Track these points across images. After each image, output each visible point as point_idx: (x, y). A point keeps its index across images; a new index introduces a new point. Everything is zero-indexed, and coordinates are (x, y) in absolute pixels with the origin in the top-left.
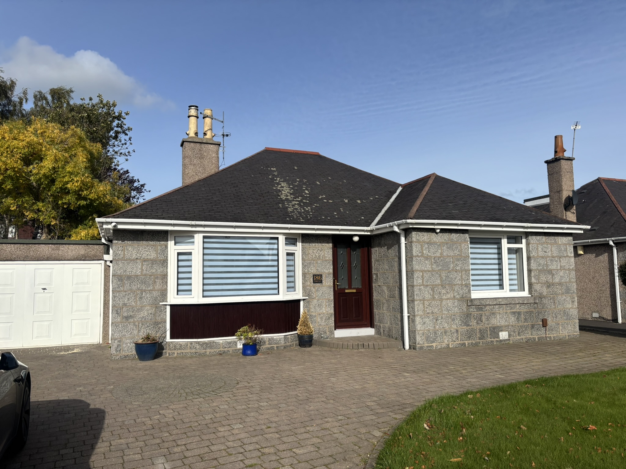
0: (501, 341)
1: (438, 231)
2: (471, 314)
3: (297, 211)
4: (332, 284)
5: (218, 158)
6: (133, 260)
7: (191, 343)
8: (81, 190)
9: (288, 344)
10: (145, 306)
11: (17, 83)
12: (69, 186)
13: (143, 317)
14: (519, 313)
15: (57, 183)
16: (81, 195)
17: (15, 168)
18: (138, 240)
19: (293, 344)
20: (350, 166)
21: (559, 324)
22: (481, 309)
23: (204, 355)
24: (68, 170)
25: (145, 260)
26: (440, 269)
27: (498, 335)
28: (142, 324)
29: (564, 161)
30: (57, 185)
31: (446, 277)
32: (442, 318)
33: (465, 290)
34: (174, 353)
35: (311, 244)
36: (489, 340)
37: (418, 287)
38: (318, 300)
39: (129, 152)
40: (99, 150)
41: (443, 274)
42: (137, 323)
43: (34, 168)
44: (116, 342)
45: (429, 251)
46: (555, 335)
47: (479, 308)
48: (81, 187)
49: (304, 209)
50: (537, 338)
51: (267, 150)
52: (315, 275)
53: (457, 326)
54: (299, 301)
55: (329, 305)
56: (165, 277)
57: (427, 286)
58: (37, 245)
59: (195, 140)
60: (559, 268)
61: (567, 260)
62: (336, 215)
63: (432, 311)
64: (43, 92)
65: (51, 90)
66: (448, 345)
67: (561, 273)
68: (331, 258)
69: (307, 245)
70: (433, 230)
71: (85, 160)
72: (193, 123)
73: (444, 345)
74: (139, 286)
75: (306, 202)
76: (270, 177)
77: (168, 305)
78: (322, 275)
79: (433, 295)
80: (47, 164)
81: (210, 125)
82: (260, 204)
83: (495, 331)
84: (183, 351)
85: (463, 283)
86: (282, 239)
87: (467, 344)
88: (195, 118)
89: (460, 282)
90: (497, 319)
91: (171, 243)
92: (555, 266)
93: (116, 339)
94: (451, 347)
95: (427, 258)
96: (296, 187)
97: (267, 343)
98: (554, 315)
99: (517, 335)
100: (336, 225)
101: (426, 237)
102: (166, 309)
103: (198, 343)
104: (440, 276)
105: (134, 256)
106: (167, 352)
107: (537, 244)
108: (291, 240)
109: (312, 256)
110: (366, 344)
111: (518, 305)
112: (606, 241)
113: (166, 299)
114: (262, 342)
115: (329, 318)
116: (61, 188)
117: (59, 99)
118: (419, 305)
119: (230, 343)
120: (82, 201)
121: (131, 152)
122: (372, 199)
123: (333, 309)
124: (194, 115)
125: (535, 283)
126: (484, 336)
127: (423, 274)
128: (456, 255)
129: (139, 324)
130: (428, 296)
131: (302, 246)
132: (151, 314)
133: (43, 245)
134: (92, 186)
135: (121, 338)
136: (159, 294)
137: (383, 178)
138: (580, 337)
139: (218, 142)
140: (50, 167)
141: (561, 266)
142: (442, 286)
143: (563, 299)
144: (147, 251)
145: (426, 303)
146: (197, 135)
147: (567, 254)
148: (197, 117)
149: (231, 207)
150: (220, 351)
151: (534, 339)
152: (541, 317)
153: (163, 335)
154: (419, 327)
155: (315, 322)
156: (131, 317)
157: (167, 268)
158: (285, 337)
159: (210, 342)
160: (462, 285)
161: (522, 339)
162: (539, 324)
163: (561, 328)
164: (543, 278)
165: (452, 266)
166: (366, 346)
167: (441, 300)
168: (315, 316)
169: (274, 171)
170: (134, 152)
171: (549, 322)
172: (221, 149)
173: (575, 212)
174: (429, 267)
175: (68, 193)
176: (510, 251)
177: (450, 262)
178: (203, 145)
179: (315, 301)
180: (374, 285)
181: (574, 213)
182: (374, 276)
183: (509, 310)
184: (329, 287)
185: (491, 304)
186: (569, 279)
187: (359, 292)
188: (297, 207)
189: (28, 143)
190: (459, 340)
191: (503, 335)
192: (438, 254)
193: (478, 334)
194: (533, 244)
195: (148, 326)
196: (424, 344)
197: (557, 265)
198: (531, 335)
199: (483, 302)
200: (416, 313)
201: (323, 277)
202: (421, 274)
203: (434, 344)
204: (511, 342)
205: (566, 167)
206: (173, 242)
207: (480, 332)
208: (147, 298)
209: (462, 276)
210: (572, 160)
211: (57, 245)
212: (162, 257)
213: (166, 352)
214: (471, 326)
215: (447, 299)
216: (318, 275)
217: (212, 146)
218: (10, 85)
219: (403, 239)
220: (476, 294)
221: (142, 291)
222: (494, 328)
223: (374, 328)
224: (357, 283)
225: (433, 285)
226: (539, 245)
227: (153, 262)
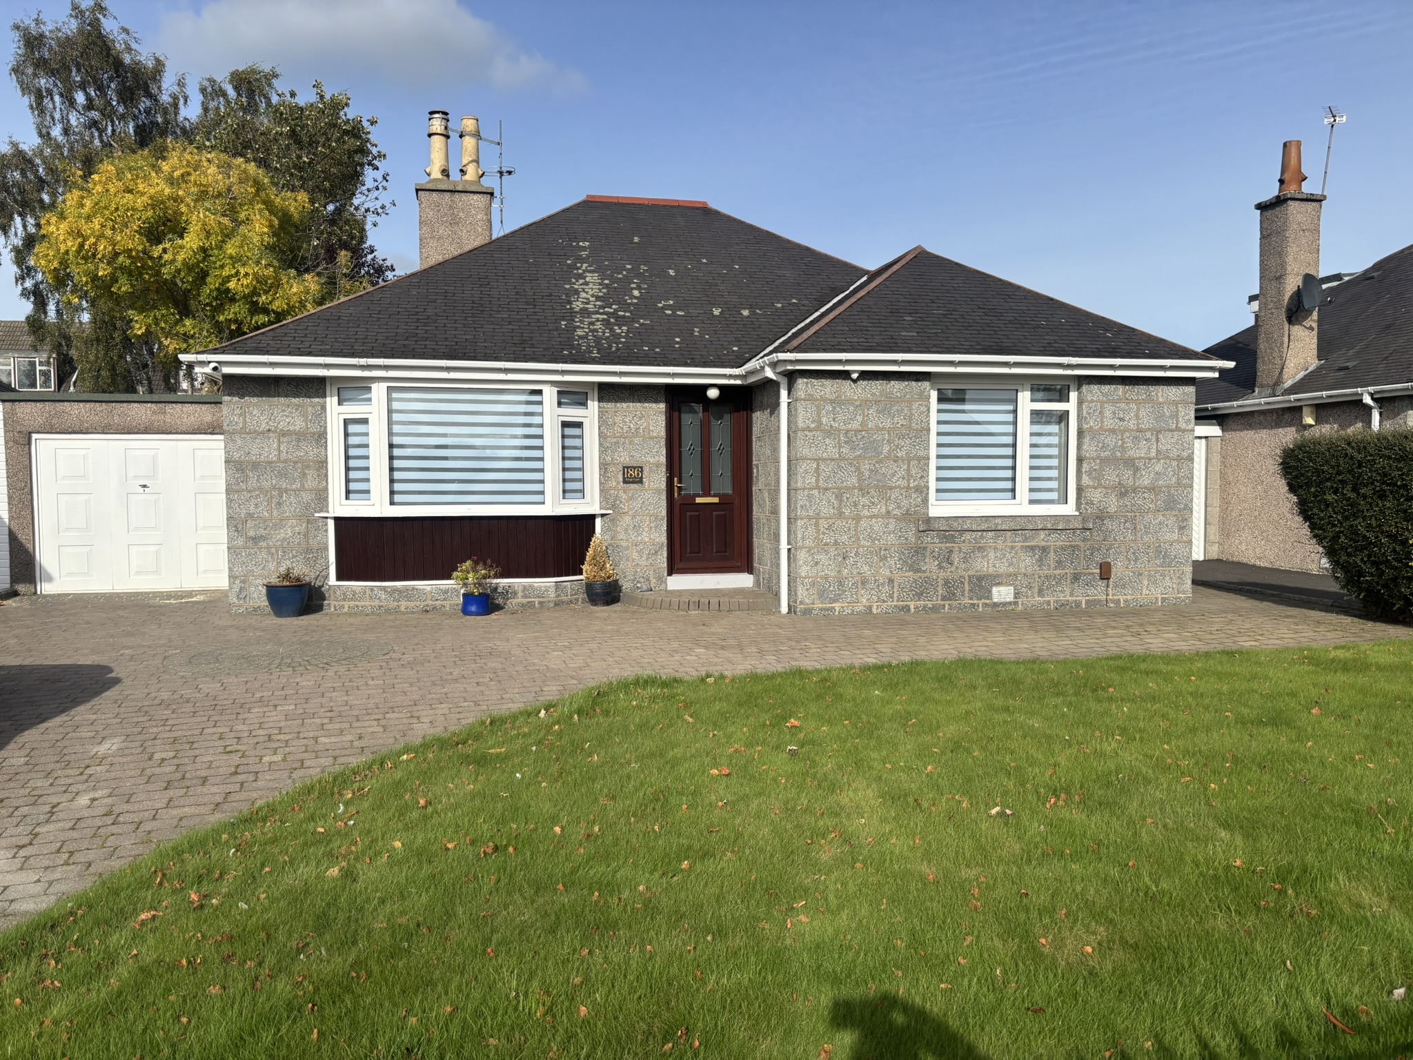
0: (995, 605)
1: (855, 376)
2: (925, 549)
3: (595, 336)
4: (663, 486)
5: (490, 221)
6: (263, 433)
7: (372, 589)
8: (255, 292)
9: (564, 598)
10: (288, 518)
11: (167, 63)
12: (232, 285)
13: (285, 539)
14: (1044, 550)
15: (209, 280)
16: (256, 303)
17: (131, 250)
18: (269, 396)
19: (577, 600)
20: (767, 232)
21: (1140, 574)
22: (951, 539)
23: (396, 611)
24: (229, 252)
25: (284, 434)
26: (859, 456)
27: (990, 591)
28: (284, 552)
29: (1297, 203)
30: (211, 284)
31: (871, 471)
32: (857, 554)
33: (916, 498)
34: (343, 607)
35: (618, 405)
36: (967, 601)
37: (806, 492)
38: (634, 517)
39: (383, 207)
40: (304, 207)
41: (866, 467)
42: (273, 550)
43: (165, 250)
44: (237, 582)
45: (834, 419)
46: (1129, 597)
47: (945, 537)
48: (255, 288)
49: (612, 330)
50: (1084, 602)
51: (588, 201)
52: (628, 468)
53: (891, 572)
54: (591, 518)
55: (656, 527)
56: (322, 464)
57: (826, 489)
58: (125, 405)
59: (440, 187)
60: (1153, 454)
61: (1176, 437)
62: (677, 343)
63: (836, 541)
64: (218, 80)
65: (232, 74)
66: (870, 608)
67: (1159, 467)
68: (663, 433)
69: (610, 406)
70: (845, 375)
71: (266, 230)
72: (436, 149)
73: (859, 608)
74: (274, 482)
75: (624, 317)
76: (569, 262)
77: (331, 518)
78: (641, 468)
79: (839, 508)
80: (192, 241)
81: (474, 151)
82: (520, 320)
83: (982, 584)
84: (357, 603)
85: (912, 485)
86: (550, 394)
87: (912, 607)
88: (443, 138)
89: (903, 483)
90: (988, 560)
91: (331, 401)
92: (1144, 451)
93: (237, 577)
94: (874, 611)
95: (830, 433)
96: (617, 282)
97: (520, 594)
98: (1130, 555)
99: (1036, 595)
100: (665, 365)
101: (828, 390)
102: (326, 524)
103: (385, 588)
104: (858, 469)
105: (264, 426)
106: (331, 604)
107: (1102, 403)
108: (572, 395)
109: (622, 429)
110: (704, 601)
111: (1042, 532)
112: (1357, 394)
113: (327, 506)
114: (508, 593)
115: (656, 552)
116: (218, 289)
117: (251, 94)
118: (806, 528)
119: (446, 592)
120: (261, 316)
121: (388, 205)
122: (780, 305)
123: (665, 534)
124: (439, 132)
125: (1088, 486)
126: (954, 594)
127: (818, 465)
128: (899, 425)
129: (277, 551)
130: (826, 510)
131: (599, 407)
132: (299, 533)
133: (136, 405)
134: (277, 285)
135: (245, 576)
136: (313, 496)
137: (833, 258)
138: (1193, 602)
139: (487, 188)
140: (195, 247)
141: (1158, 451)
142: (861, 489)
143: (1157, 521)
144: (287, 416)
145: (823, 524)
146: (448, 176)
147: (1177, 424)
148: (448, 137)
149: (456, 329)
150: (427, 606)
151: (1078, 604)
152: (1099, 558)
153: (323, 573)
154: (804, 571)
155: (628, 560)
156: (262, 538)
157: (326, 449)
158: (556, 586)
159: (407, 589)
160: (908, 488)
161: (1048, 603)
162: (1092, 574)
163: (1146, 582)
164: (1111, 476)
165: (886, 449)
166: (704, 604)
167: (858, 518)
168: (627, 548)
169: (584, 249)
170: (394, 205)
171: (1118, 569)
172: (496, 205)
173: (1315, 325)
174: (833, 452)
175: (233, 300)
176: (1037, 417)
177: (883, 440)
178: (457, 195)
179: (627, 519)
180: (754, 489)
181: (1311, 328)
182: (755, 471)
183: (1019, 542)
184: (658, 491)
185: (974, 527)
186: (1178, 479)
187: (725, 502)
188: (598, 326)
189: (151, 198)
190: (895, 599)
191: (1002, 594)
192: (855, 425)
193: (939, 589)
194: (1092, 401)
195: (294, 556)
196: (813, 604)
197: (1149, 449)
198: (1071, 595)
199: (955, 524)
200: (800, 544)
201: (645, 472)
202: (815, 465)
203: (837, 606)
204: (1020, 607)
205: (1300, 218)
206: (335, 399)
207: (946, 584)
208: (291, 503)
209: (908, 470)
210: (1321, 201)
211: (161, 405)
212: (315, 428)
213: (329, 605)
214: (924, 572)
215: (871, 517)
216: (635, 468)
217: (476, 197)
218: (153, 68)
219: (784, 393)
220: (939, 508)
221: (281, 491)
222: (980, 579)
223: (752, 573)
224: (723, 483)
225: (840, 489)
226: (1106, 405)
227: (300, 436)
